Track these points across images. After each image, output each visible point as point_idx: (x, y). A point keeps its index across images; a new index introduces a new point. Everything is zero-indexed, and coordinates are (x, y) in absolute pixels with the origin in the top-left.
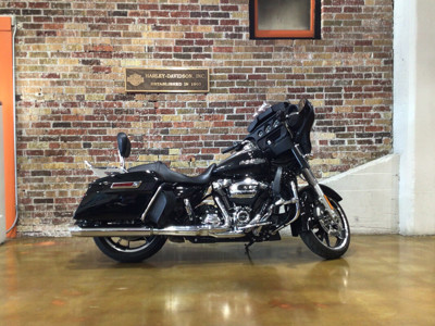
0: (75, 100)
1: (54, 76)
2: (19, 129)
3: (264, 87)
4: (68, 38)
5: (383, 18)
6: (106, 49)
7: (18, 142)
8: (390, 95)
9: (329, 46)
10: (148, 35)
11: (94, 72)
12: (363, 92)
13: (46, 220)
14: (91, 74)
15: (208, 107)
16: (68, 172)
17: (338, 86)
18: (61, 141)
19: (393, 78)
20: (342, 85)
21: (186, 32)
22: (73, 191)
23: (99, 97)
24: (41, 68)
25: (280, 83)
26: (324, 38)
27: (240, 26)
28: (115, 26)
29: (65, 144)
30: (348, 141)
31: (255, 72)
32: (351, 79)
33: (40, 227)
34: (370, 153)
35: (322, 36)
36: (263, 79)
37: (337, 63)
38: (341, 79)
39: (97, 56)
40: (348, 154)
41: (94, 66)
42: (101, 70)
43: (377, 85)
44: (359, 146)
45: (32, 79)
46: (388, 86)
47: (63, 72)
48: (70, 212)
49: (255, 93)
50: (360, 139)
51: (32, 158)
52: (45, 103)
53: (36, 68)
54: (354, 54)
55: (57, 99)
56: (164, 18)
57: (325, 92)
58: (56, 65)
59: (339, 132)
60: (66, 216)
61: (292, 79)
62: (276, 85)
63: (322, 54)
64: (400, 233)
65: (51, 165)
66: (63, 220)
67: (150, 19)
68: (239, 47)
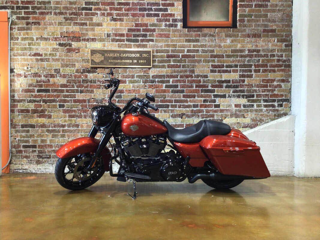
0: (53, 73)
1: (39, 55)
2: (12, 94)
3: (193, 64)
4: (49, 27)
5: (285, 12)
6: (76, 35)
7: (12, 103)
8: (289, 71)
9: (243, 33)
10: (107, 25)
11: (67, 52)
12: (269, 68)
13: (31, 160)
14: (65, 53)
15: (151, 79)
16: (47, 126)
17: (249, 64)
18: (43, 103)
19: (292, 58)
20: (252, 62)
21: (135, 23)
22: (51, 140)
23: (71, 71)
24: (29, 49)
25: (205, 61)
26: (239, 27)
27: (176, 18)
28: (83, 18)
29: (45, 105)
30: (256, 105)
31: (187, 53)
32: (259, 58)
33: (27, 166)
34: (273, 114)
35: (238, 26)
36: (193, 58)
37: (249, 46)
38: (251, 58)
39: (70, 41)
40: (256, 115)
41: (67, 47)
42: (72, 51)
43: (280, 63)
44: (265, 109)
45: (23, 57)
46: (287, 64)
47: (45, 52)
48: (49, 155)
49: (187, 69)
50: (266, 103)
51: (22, 115)
52: (31, 74)
53: (25, 49)
54: (262, 39)
55: (40, 72)
56: (119, 12)
57: (239, 68)
58: (39, 47)
59: (249, 99)
60: (45, 158)
61: (215, 58)
62: (202, 63)
63: (237, 39)
64: (295, 175)
65: (35, 120)
66: (44, 161)
67: (109, 13)
68: (175, 34)
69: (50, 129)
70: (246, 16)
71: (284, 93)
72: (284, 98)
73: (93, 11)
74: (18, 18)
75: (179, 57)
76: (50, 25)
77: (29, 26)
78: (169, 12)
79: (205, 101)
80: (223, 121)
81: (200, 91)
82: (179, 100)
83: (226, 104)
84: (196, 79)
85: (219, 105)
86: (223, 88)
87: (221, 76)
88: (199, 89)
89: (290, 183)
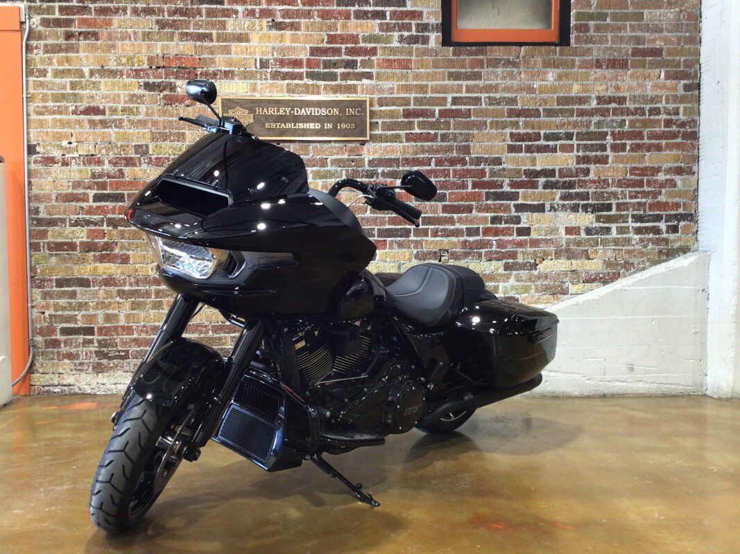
0: (132, 154)
1: (96, 111)
2: (34, 205)
3: (467, 131)
4: (120, 43)
5: (683, 8)
6: (186, 63)
7: (32, 228)
8: (693, 147)
9: (585, 58)
10: (261, 39)
11: (165, 104)
12: (646, 141)
13: (81, 364)
14: (160, 107)
15: (367, 168)
16: (119, 281)
17: (600, 130)
18: (108, 226)
19: (699, 116)
20: (607, 127)
21: (328, 33)
22: (130, 314)
23: (175, 149)
24: (71, 97)
25: (496, 125)
26: (576, 43)
27: (425, 21)
28: (202, 21)
29: (115, 232)
30: (617, 227)
31: (451, 105)
32: (624, 118)
33: (71, 376)
34: (657, 250)
35: (572, 41)
36: (466, 118)
37: (600, 88)
38: (605, 116)
39: (171, 77)
40: (617, 252)
41: (165, 93)
42: (177, 101)
43: (671, 129)
44: (637, 237)
45: (58, 117)
46: (689, 130)
47: (112, 105)
48: (124, 351)
49: (452, 143)
50: (638, 225)
51: (58, 256)
52: (79, 158)
53: (64, 97)
54: (629, 72)
55: (100, 152)
56: (290, 7)
57: (577, 140)
58: (98, 92)
59: (600, 213)
60: (116, 359)
61: (518, 116)
62: (488, 128)
63: (573, 73)
64: (708, 393)
65: (89, 267)
66: (111, 365)
67: (264, 9)
68: (422, 60)
69: (127, 288)
70: (591, 17)
71: (681, 200)
72: (681, 211)
73: (226, 6)
74: (45, 23)
75: (434, 116)
76: (123, 38)
77: (73, 41)
78: (409, 7)
79: (494, 220)
80: (538, 267)
81: (483, 196)
82: (434, 218)
83: (545, 226)
84: (473, 167)
85: (529, 229)
86: (537, 188)
87: (533, 161)
88: (480, 193)
89: (698, 411)
